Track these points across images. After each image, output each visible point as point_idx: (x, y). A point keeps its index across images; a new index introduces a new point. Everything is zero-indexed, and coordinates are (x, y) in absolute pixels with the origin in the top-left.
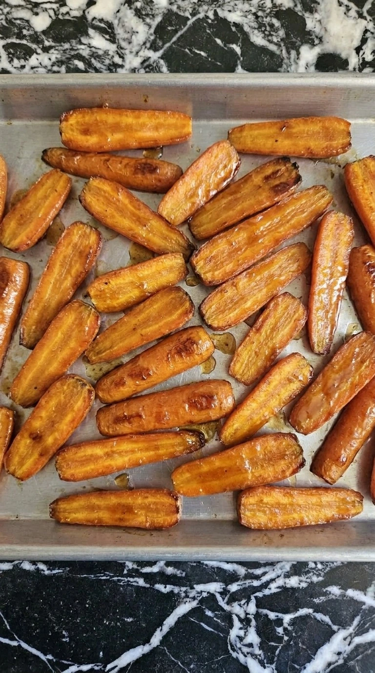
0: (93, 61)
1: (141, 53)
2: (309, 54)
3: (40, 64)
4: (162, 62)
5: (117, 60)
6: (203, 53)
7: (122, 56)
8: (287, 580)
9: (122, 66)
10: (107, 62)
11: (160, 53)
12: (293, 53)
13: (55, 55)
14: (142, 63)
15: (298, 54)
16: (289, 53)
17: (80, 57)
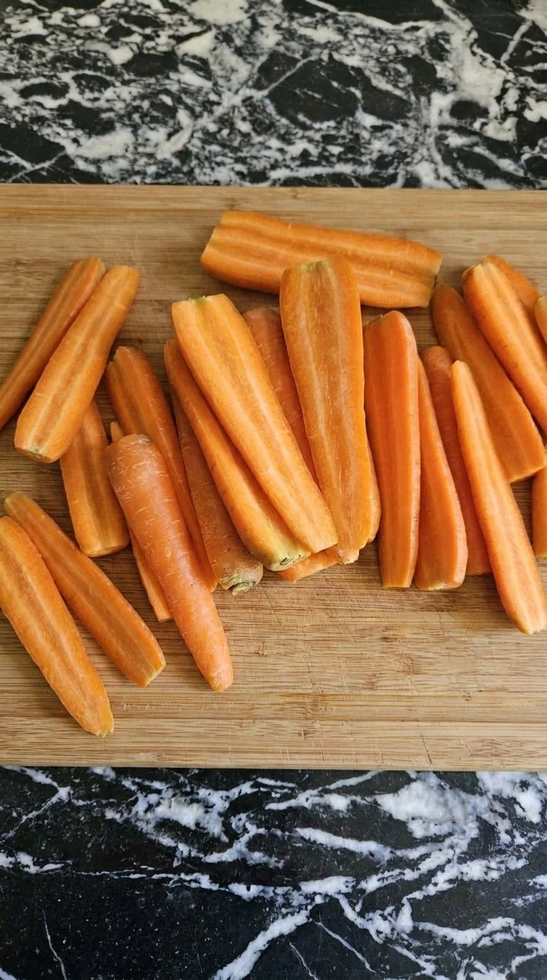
0: (183, 96)
1: (241, 92)
2: (441, 102)
3: (118, 97)
4: (267, 101)
5: (213, 97)
6: (317, 96)
7: (219, 94)
8: (464, 868)
9: (219, 104)
10: (200, 98)
11: (265, 92)
12: (423, 99)
13: (135, 89)
14: (244, 101)
15: (429, 100)
16: (418, 99)
17: (168, 92)
